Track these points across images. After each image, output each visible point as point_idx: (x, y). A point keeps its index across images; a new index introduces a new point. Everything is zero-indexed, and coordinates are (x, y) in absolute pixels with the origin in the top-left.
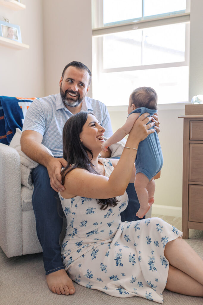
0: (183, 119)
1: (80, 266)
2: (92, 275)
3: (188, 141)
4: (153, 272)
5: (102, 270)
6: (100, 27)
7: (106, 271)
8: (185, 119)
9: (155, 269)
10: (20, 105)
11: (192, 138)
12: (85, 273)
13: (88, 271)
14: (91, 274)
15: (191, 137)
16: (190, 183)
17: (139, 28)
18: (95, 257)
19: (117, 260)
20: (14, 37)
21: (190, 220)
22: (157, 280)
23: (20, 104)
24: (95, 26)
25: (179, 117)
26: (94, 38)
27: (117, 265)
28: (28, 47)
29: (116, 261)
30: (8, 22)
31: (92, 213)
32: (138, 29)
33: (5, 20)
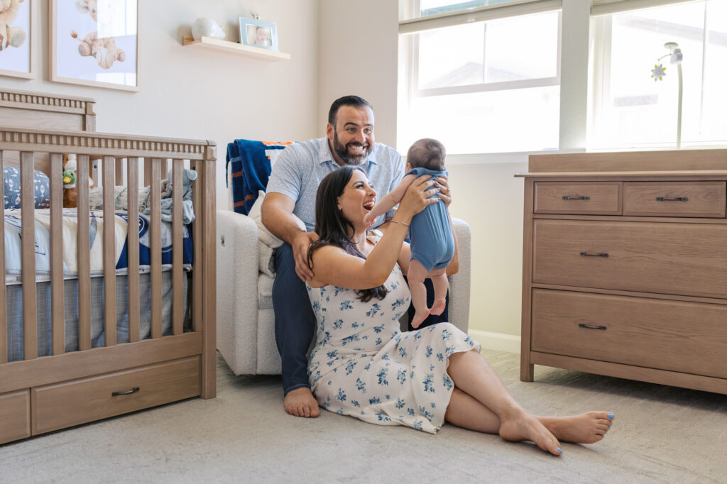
0: (523, 178)
1: (329, 383)
2: (345, 396)
3: (530, 216)
4: (428, 394)
5: (359, 389)
6: (414, 17)
7: (364, 391)
8: (527, 178)
9: (432, 390)
10: (267, 155)
11: (538, 210)
12: (336, 393)
13: (340, 390)
14: (343, 394)
15: (536, 209)
16: (534, 285)
17: (477, 20)
18: (351, 372)
19: (380, 376)
20: (266, 43)
21: (533, 349)
22: (433, 406)
23: (268, 153)
24: (405, 16)
25: (515, 176)
26: (403, 38)
27: (380, 383)
28: (288, 56)
29: (378, 378)
30: (257, 18)
31: (349, 309)
32: (475, 21)
33: (253, 16)
